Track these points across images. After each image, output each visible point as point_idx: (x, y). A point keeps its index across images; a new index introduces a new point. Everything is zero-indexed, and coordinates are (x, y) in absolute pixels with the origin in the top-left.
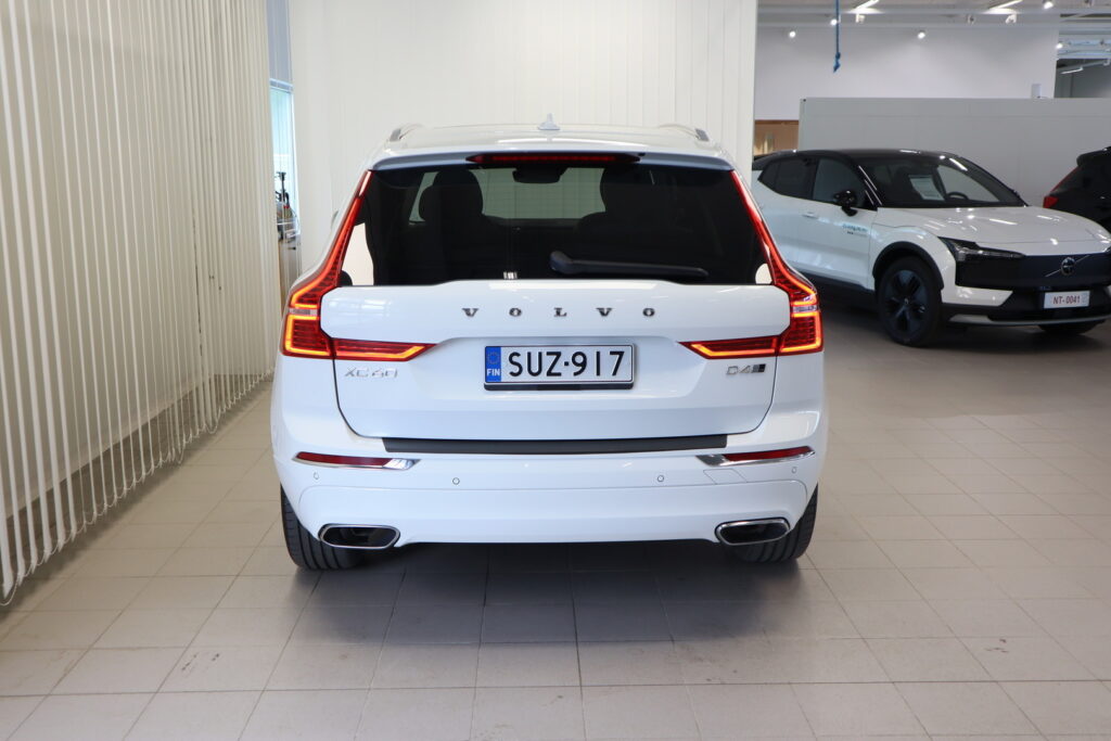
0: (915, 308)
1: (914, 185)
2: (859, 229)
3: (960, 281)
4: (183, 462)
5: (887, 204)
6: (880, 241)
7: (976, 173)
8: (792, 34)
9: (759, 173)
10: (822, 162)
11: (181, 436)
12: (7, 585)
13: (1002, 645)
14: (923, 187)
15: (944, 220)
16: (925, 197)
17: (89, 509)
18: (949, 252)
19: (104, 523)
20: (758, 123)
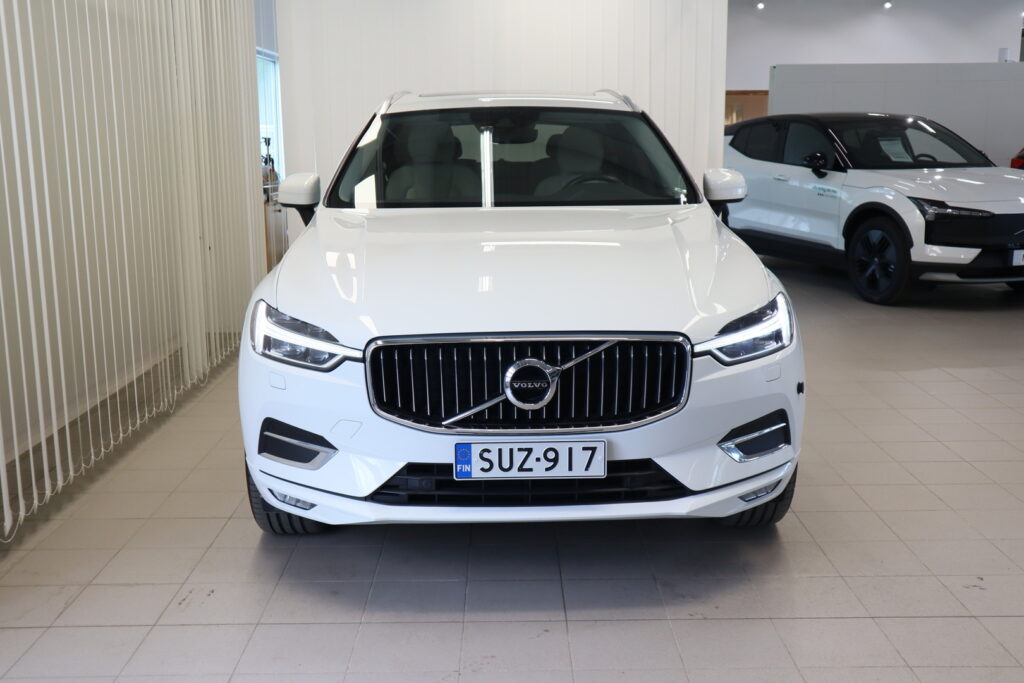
0: (884, 267)
1: (883, 148)
2: (829, 190)
3: (929, 240)
4: (174, 413)
5: (857, 166)
6: (850, 202)
7: (944, 135)
8: (761, 6)
9: (730, 138)
10: (793, 127)
11: (173, 388)
12: (8, 524)
13: (980, 583)
14: (892, 149)
15: (913, 180)
16: (894, 159)
17: (87, 451)
18: (918, 212)
19: (101, 469)
20: (729, 93)
